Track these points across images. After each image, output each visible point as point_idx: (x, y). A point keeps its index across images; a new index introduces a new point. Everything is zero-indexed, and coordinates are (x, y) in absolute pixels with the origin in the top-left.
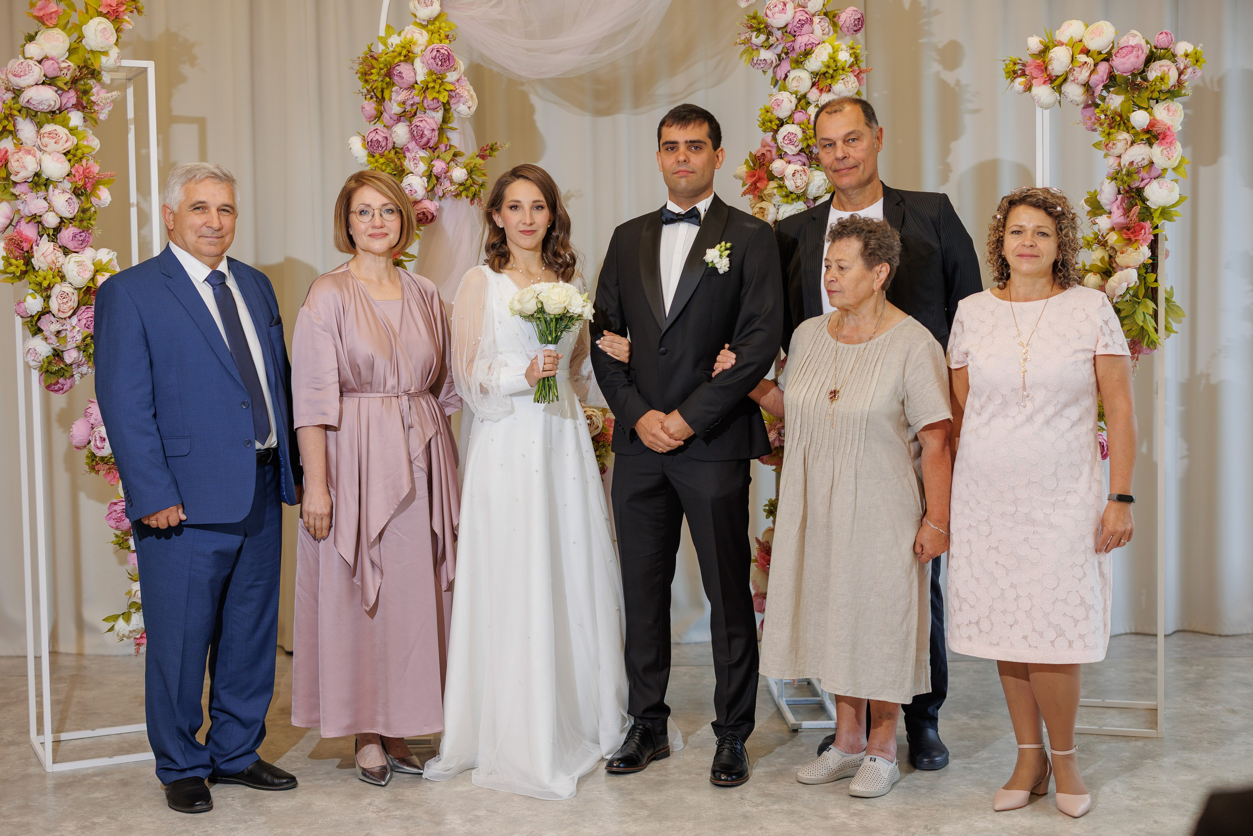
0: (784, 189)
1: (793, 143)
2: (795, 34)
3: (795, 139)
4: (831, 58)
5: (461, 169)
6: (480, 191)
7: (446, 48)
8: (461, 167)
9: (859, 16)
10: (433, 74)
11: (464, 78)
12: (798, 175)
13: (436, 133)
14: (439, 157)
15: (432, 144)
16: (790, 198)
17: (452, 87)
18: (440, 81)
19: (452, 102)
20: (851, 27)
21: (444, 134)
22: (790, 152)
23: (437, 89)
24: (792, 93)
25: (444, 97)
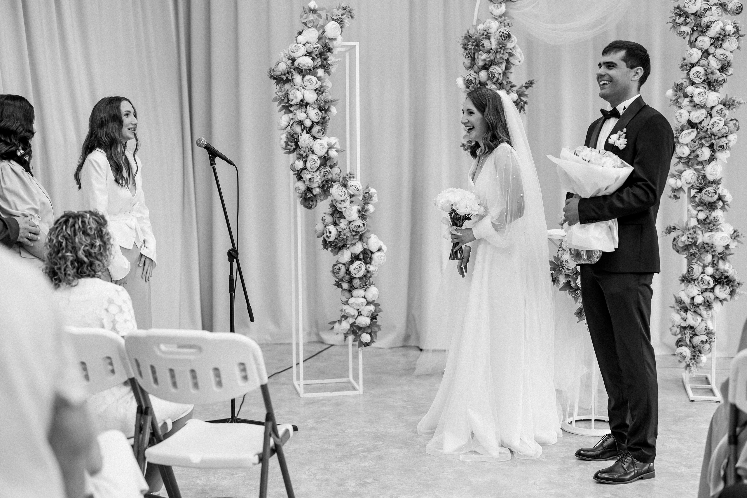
0: (693, 102)
1: (699, 77)
2: (701, 16)
3: (700, 75)
4: (722, 29)
6: (524, 106)
7: (507, 30)
8: (514, 93)
9: (740, 5)
10: (500, 44)
11: (517, 46)
12: (701, 95)
13: (502, 75)
14: (503, 88)
15: (499, 81)
16: (697, 107)
17: (510, 51)
18: (504, 48)
19: (510, 59)
20: (735, 11)
21: (506, 76)
22: (697, 82)
23: (502, 52)
24: (699, 49)
25: (506, 56)
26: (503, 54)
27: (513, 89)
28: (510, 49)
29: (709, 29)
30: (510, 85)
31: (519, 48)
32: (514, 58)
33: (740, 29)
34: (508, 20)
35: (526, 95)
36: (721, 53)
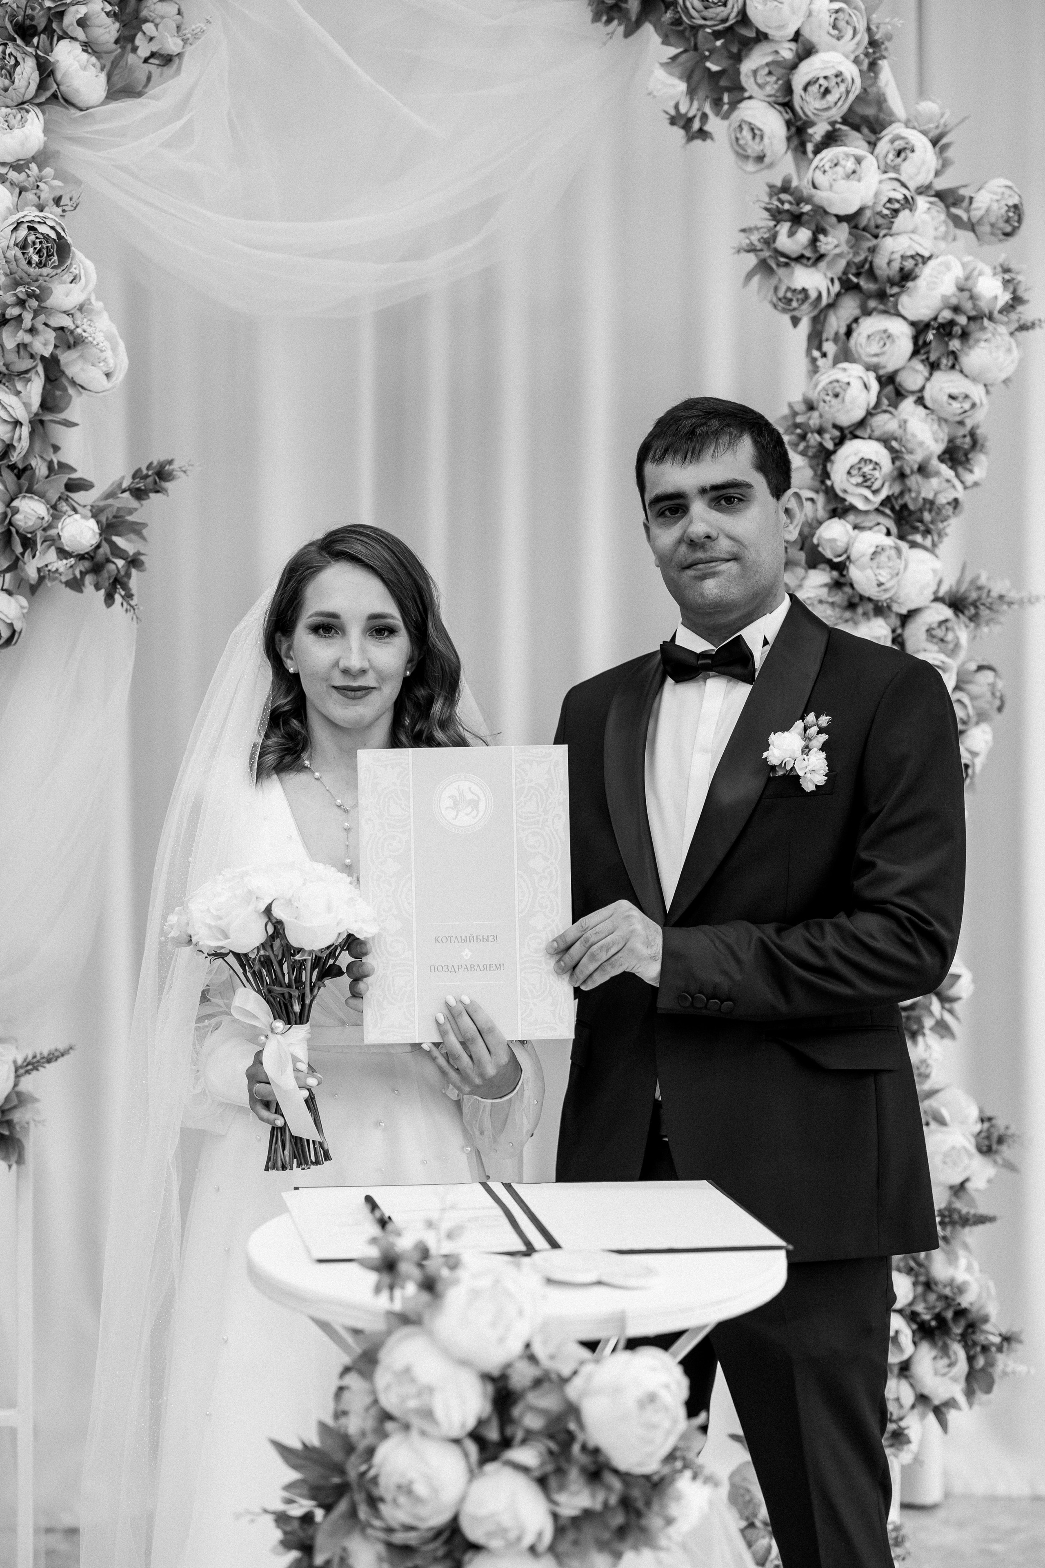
0: (847, 589)
1: (868, 484)
2: (876, 231)
3: (877, 474)
4: (961, 290)
5: (83, 521)
6: (128, 575)
7: (52, 224)
8: (84, 517)
9: (1015, 200)
10: (17, 284)
11: (98, 305)
12: (883, 558)
13: (25, 431)
14: (30, 491)
15: (15, 457)
16: (860, 610)
17: (67, 322)
18: (34, 303)
19: (65, 357)
20: (1001, 224)
21: (45, 437)
22: (861, 505)
23: (27, 322)
24: (868, 369)
25: (45, 345)
26: (32, 331)
27: (79, 497)
28: (67, 313)
29: (910, 284)
30: (64, 478)
31: (105, 315)
32: (82, 356)
33: (1026, 296)
34: (57, 183)
35: (137, 529)
36: (955, 391)
